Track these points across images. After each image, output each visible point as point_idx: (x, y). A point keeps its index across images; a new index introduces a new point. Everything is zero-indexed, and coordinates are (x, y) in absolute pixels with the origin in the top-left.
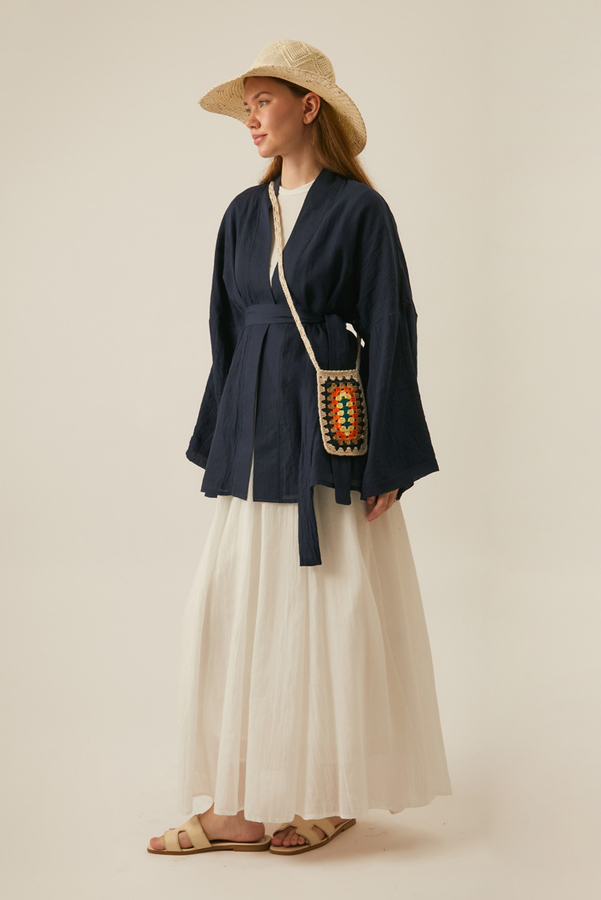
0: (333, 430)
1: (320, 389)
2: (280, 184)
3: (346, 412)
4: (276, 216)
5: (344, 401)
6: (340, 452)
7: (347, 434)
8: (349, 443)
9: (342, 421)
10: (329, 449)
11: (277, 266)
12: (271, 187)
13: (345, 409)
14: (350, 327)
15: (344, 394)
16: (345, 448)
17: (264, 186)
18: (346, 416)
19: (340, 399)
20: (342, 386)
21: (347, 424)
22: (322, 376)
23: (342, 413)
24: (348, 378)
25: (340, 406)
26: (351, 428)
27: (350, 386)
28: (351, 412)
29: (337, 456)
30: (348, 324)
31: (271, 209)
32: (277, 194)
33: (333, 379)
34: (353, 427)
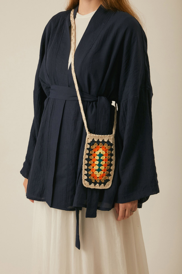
0: (90, 173)
1: (87, 146)
2: (77, 11)
3: (99, 163)
4: (73, 32)
5: (100, 155)
6: (92, 186)
7: (98, 176)
8: (98, 181)
9: (96, 167)
10: (86, 184)
11: (71, 64)
12: (72, 12)
13: (100, 160)
14: (113, 103)
15: (101, 151)
16: (95, 184)
17: (68, 12)
18: (100, 165)
19: (98, 154)
20: (101, 144)
21: (99, 170)
22: (90, 137)
23: (97, 162)
24: (106, 140)
25: (97, 158)
26: (101, 173)
27: (106, 146)
28: (103, 163)
29: (90, 189)
30: (113, 102)
31: (70, 27)
32: (75, 17)
33: (96, 140)
34: (102, 172)
